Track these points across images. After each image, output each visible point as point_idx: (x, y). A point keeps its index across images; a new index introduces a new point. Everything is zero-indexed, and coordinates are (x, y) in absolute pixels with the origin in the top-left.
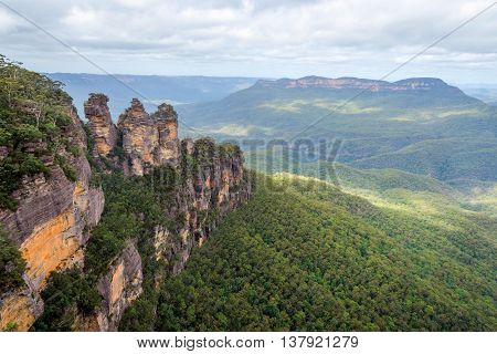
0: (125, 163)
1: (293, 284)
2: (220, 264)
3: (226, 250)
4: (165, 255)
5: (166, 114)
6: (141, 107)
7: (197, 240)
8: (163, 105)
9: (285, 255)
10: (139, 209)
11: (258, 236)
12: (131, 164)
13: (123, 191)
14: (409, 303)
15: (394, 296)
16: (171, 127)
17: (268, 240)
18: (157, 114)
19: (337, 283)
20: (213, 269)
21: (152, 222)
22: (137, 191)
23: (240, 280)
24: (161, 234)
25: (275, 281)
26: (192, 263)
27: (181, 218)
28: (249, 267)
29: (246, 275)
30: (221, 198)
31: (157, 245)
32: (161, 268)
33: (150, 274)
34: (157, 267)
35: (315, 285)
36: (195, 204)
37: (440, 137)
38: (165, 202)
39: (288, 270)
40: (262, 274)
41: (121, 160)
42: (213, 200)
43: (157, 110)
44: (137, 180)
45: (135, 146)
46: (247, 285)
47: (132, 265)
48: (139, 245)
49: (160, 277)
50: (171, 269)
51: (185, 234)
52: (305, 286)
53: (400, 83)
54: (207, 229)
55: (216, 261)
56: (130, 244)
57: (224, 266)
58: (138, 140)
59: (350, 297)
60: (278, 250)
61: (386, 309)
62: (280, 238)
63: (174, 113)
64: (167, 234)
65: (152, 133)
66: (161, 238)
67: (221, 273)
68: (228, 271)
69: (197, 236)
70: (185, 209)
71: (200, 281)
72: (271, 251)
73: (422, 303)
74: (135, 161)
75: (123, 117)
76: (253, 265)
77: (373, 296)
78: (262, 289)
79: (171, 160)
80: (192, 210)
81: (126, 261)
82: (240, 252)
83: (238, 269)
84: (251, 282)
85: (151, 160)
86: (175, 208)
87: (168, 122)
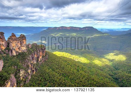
0: (10, 52)
1: (61, 81)
2: (40, 78)
3: (42, 74)
4: (23, 78)
5: (22, 37)
6: (15, 35)
7: (33, 72)
8: (22, 35)
9: (58, 74)
10: (15, 65)
11: (51, 69)
12: (12, 52)
13: (10, 60)
14: (90, 82)
15: (86, 81)
16: (24, 41)
17: (53, 70)
18: (20, 37)
19: (72, 80)
20: (38, 80)
21: (19, 68)
22: (14, 60)
23: (46, 82)
24: (22, 72)
25: (56, 81)
26: (32, 79)
27: (28, 66)
28: (48, 78)
29: (48, 80)
30: (40, 60)
31: (21, 75)
32: (22, 82)
33: (19, 84)
34: (21, 82)
35: (67, 81)
36: (32, 62)
37: (94, 41)
38: (23, 62)
39: (59, 78)
40: (52, 80)
41: (9, 51)
42: (37, 61)
43: (20, 36)
44: (14, 56)
45: (13, 46)
46: (48, 83)
47: (13, 82)
48: (15, 76)
49: (22, 84)
50: (25, 81)
51: (29, 71)
52: (64, 81)
53: (84, 28)
54: (36, 69)
55: (39, 78)
56: (12, 76)
57: (41, 79)
58: (14, 45)
59: (76, 83)
60: (56, 73)
61: (84, 85)
62: (57, 69)
63: (25, 37)
64: (24, 71)
65: (18, 43)
66: (22, 73)
67: (40, 81)
68: (43, 80)
69: (33, 71)
70: (29, 64)
71: (35, 84)
72: (54, 73)
73: (93, 82)
74: (13, 51)
75: (9, 39)
76: (49, 77)
77: (81, 82)
78: (53, 84)
79: (25, 50)
80: (31, 64)
81: (11, 81)
82: (46, 74)
83: (45, 79)
84: (49, 82)
85: (18, 50)
86: (26, 64)
87: (23, 39)
